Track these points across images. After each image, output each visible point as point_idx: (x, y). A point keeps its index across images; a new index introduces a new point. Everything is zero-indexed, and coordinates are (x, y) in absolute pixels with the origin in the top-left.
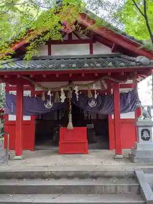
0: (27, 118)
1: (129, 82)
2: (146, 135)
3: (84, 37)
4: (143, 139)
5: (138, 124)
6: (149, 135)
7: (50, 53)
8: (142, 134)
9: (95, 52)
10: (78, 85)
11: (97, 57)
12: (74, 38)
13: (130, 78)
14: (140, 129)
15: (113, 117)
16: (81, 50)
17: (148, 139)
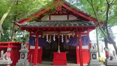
0: (39, 48)
1: (86, 32)
2: (94, 56)
3: (65, 12)
4: (93, 58)
5: (90, 51)
6: (96, 56)
7: (50, 19)
8: (92, 56)
10: (63, 34)
11: (71, 21)
12: (61, 13)
13: (86, 30)
14: (92, 54)
15: (78, 48)
16: (64, 18)
17: (95, 58)
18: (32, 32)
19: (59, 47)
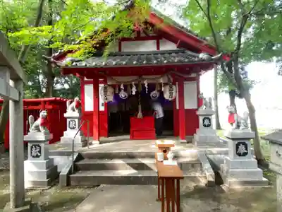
1: (193, 75)
2: (207, 122)
3: (151, 34)
4: (205, 126)
6: (210, 122)
8: (204, 121)
9: (162, 48)
10: (147, 79)
11: (163, 53)
12: (143, 35)
14: (202, 117)
15: (178, 107)
16: (149, 47)
17: (209, 126)
18: (85, 79)
19: (140, 107)
